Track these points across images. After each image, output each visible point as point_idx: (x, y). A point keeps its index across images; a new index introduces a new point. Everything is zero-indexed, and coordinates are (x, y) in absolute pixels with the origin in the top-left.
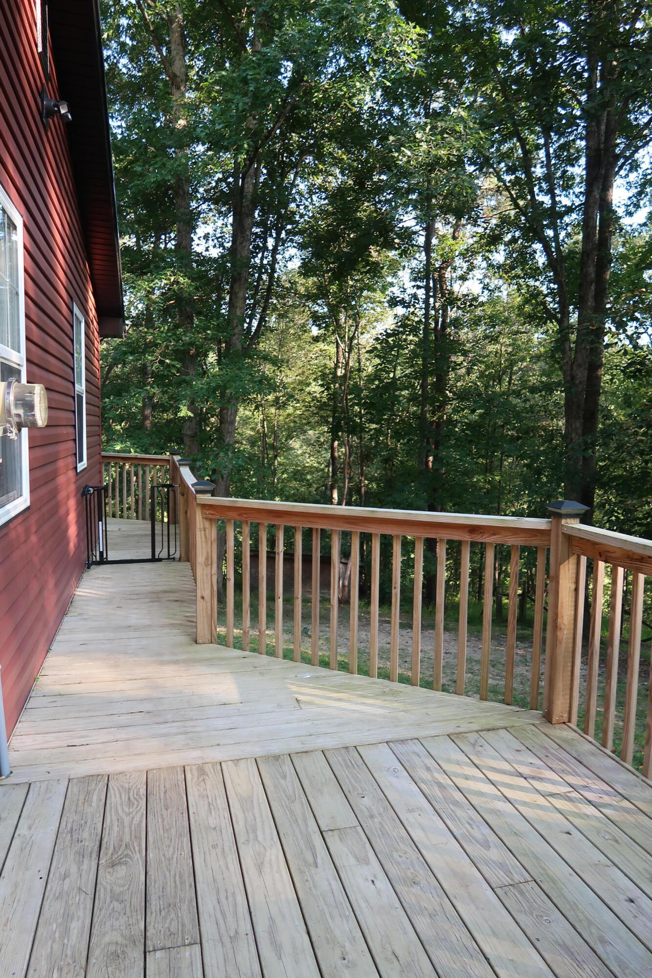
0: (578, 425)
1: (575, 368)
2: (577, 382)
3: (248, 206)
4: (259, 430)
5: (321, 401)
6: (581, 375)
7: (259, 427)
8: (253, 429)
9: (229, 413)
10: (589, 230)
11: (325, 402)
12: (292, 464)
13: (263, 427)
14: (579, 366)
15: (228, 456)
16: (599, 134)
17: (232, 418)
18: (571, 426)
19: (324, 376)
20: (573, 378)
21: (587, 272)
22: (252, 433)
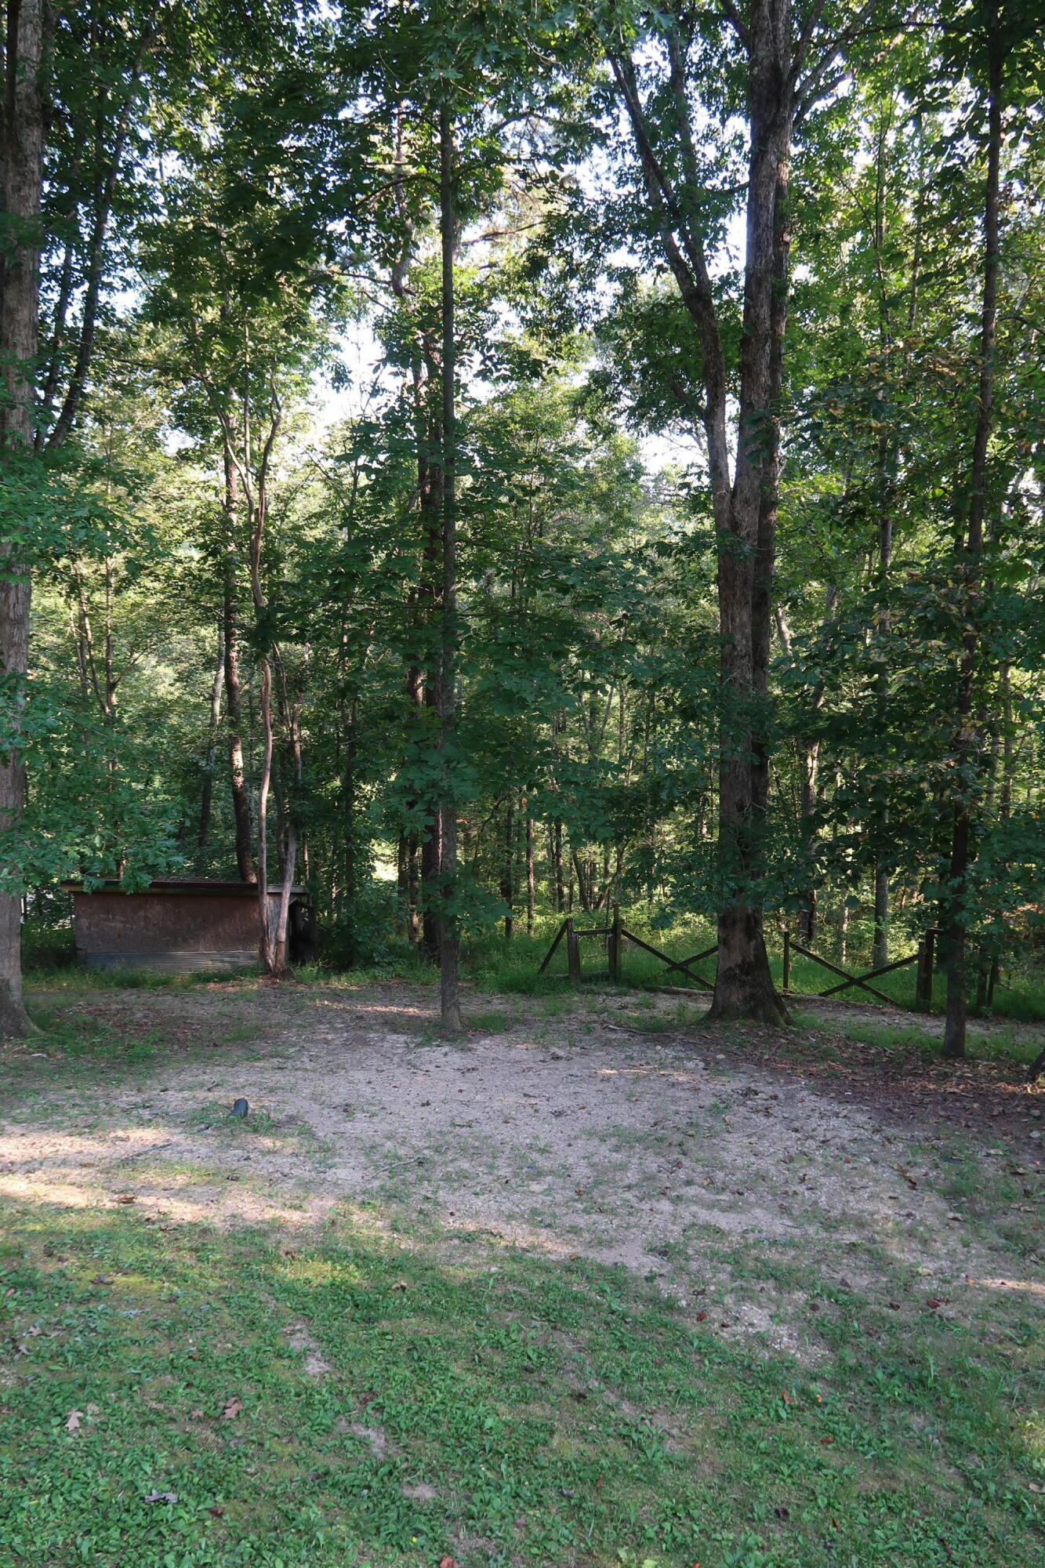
0: (745, 618)
1: (738, 507)
2: (743, 533)
3: (28, 97)
4: (72, 635)
5: (200, 578)
6: (749, 519)
7: (73, 628)
8: (59, 633)
9: (12, 599)
10: (760, 231)
11: (208, 580)
12: (138, 698)
13: (82, 627)
14: (747, 501)
15: (16, 703)
16: (775, 38)
17: (20, 610)
18: (733, 620)
19: (206, 528)
20: (735, 526)
21: (758, 317)
22: (60, 641)
